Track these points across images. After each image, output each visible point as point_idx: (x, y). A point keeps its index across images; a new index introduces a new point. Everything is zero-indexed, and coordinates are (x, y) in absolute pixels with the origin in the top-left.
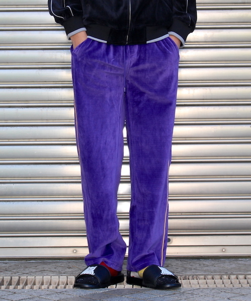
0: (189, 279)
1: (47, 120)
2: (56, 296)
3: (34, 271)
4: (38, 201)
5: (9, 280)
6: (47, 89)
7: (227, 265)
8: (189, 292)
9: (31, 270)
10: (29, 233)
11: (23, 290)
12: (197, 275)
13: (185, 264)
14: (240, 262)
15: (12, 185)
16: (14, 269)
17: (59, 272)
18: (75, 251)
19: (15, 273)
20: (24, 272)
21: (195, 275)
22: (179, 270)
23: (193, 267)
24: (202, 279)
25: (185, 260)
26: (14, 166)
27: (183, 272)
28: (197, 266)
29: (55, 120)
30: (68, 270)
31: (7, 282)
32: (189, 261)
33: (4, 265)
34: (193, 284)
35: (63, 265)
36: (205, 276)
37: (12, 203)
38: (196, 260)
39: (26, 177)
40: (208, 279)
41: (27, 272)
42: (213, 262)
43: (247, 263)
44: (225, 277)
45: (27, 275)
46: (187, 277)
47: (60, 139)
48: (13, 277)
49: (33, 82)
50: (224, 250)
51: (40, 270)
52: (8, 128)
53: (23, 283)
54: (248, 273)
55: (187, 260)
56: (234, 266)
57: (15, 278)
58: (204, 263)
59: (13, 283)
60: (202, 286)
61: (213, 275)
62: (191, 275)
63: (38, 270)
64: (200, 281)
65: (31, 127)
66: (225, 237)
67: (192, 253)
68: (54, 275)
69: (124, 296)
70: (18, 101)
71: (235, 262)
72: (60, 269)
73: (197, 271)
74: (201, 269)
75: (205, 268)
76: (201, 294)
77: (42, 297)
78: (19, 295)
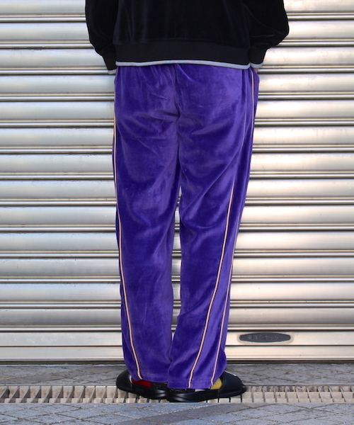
0: (318, 391)
2: (137, 414)
3: (104, 378)
4: (109, 282)
5: (70, 391)
8: (320, 409)
9: (100, 377)
10: (96, 327)
11: (91, 404)
12: (328, 386)
13: (311, 370)
15: (73, 260)
16: (77, 376)
19: (79, 382)
20: (91, 380)
21: (326, 385)
22: (304, 378)
23: (323, 375)
24: (335, 391)
25: (310, 365)
26: (77, 234)
27: (309, 382)
28: (328, 373)
31: (68, 393)
32: (316, 366)
33: (63, 370)
34: (324, 397)
36: (340, 386)
37: (73, 285)
38: (326, 365)
39: (93, 250)
40: (344, 391)
41: (95, 379)
42: (350, 368)
45: (95, 384)
46: (315, 388)
48: (76, 387)
49: (103, 119)
52: (68, 182)
53: (89, 395)
55: (313, 365)
57: (79, 389)
58: (338, 369)
59: (76, 394)
60: (337, 401)
61: (351, 386)
62: (320, 386)
63: (109, 378)
64: (334, 394)
65: (100, 182)
67: (321, 355)
69: (230, 414)
70: (83, 145)
73: (328, 380)
74: (333, 377)
75: (339, 376)
76: (336, 411)
77: (119, 413)
78: (87, 411)
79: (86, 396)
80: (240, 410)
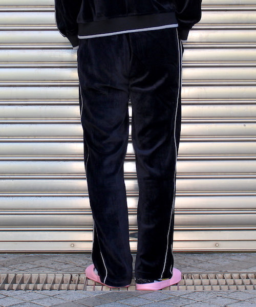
1: (46, 118)
3: (31, 267)
4: (36, 196)
5: (5, 278)
6: (45, 88)
7: (222, 261)
8: (185, 296)
12: (192, 274)
13: (180, 259)
14: (234, 258)
15: (11, 180)
17: (56, 269)
18: (72, 245)
19: (12, 270)
20: (21, 268)
21: (190, 273)
23: (188, 264)
24: (196, 278)
28: (192, 262)
29: (54, 118)
30: (64, 266)
32: (183, 256)
33: (3, 259)
35: (60, 261)
36: (199, 274)
37: (11, 198)
38: (190, 255)
39: (25, 173)
40: (202, 279)
41: (24, 268)
42: (207, 258)
43: (240, 259)
44: (220, 275)
45: (24, 272)
47: (58, 136)
48: (9, 274)
49: (32, 80)
50: (217, 245)
51: (37, 266)
52: (7, 125)
54: (242, 271)
55: (181, 255)
56: (227, 262)
57: (12, 276)
58: (198, 258)
59: (9, 281)
61: (208, 274)
62: (185, 273)
63: (35, 266)
64: (195, 281)
65: (30, 125)
66: (218, 232)
67: (186, 248)
68: (50, 272)
71: (229, 258)
72: (56, 265)
73: (192, 268)
74: (195, 266)
75: (200, 265)
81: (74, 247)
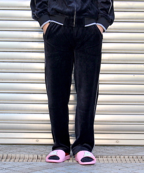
1: (24, 69)
2: (27, 166)
3: (15, 151)
4: (18, 113)
5: (2, 157)
6: (24, 53)
7: (119, 149)
8: (98, 165)
9: (13, 151)
10: (13, 130)
11: (9, 162)
12: (103, 155)
13: (96, 149)
14: (126, 148)
15: (4, 104)
16: (4, 150)
17: (29, 152)
18: (37, 141)
19: (5, 153)
20: (10, 152)
21: (102, 155)
23: (101, 151)
24: (105, 158)
26: (5, 94)
27: (95, 154)
28: (103, 150)
29: (28, 69)
30: (33, 151)
34: (101, 160)
35: (30, 148)
36: (107, 156)
37: (4, 114)
38: (102, 147)
39: (12, 100)
40: (108, 158)
42: (112, 148)
43: (130, 149)
44: (118, 157)
45: (12, 153)
47: (30, 80)
48: (4, 155)
49: (17, 49)
50: (118, 142)
51: (18, 151)
52: (2, 73)
54: (130, 155)
55: (97, 147)
56: (123, 150)
58: (107, 148)
59: (4, 158)
61: (111, 156)
62: (99, 155)
63: (17, 151)
65: (15, 73)
66: (118, 134)
68: (26, 154)
70: (8, 59)
71: (124, 148)
72: (29, 151)
73: (103, 153)
74: (105, 152)
75: (107, 152)
76: (105, 166)
77: (20, 166)
78: (8, 165)
79: (8, 158)
80: (67, 165)
81: (39, 142)
